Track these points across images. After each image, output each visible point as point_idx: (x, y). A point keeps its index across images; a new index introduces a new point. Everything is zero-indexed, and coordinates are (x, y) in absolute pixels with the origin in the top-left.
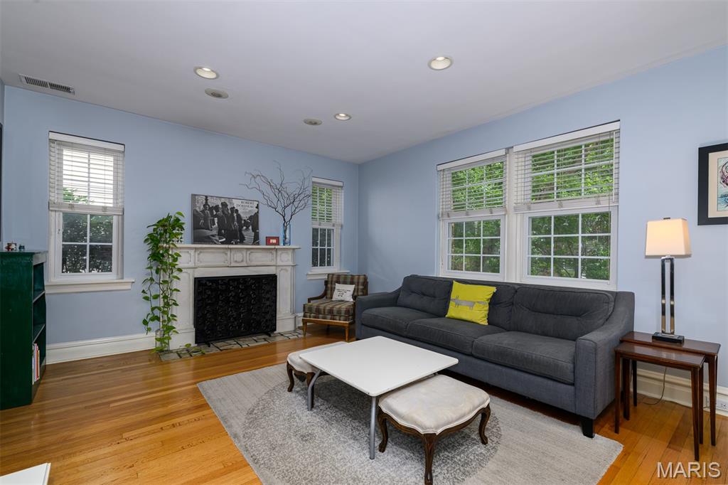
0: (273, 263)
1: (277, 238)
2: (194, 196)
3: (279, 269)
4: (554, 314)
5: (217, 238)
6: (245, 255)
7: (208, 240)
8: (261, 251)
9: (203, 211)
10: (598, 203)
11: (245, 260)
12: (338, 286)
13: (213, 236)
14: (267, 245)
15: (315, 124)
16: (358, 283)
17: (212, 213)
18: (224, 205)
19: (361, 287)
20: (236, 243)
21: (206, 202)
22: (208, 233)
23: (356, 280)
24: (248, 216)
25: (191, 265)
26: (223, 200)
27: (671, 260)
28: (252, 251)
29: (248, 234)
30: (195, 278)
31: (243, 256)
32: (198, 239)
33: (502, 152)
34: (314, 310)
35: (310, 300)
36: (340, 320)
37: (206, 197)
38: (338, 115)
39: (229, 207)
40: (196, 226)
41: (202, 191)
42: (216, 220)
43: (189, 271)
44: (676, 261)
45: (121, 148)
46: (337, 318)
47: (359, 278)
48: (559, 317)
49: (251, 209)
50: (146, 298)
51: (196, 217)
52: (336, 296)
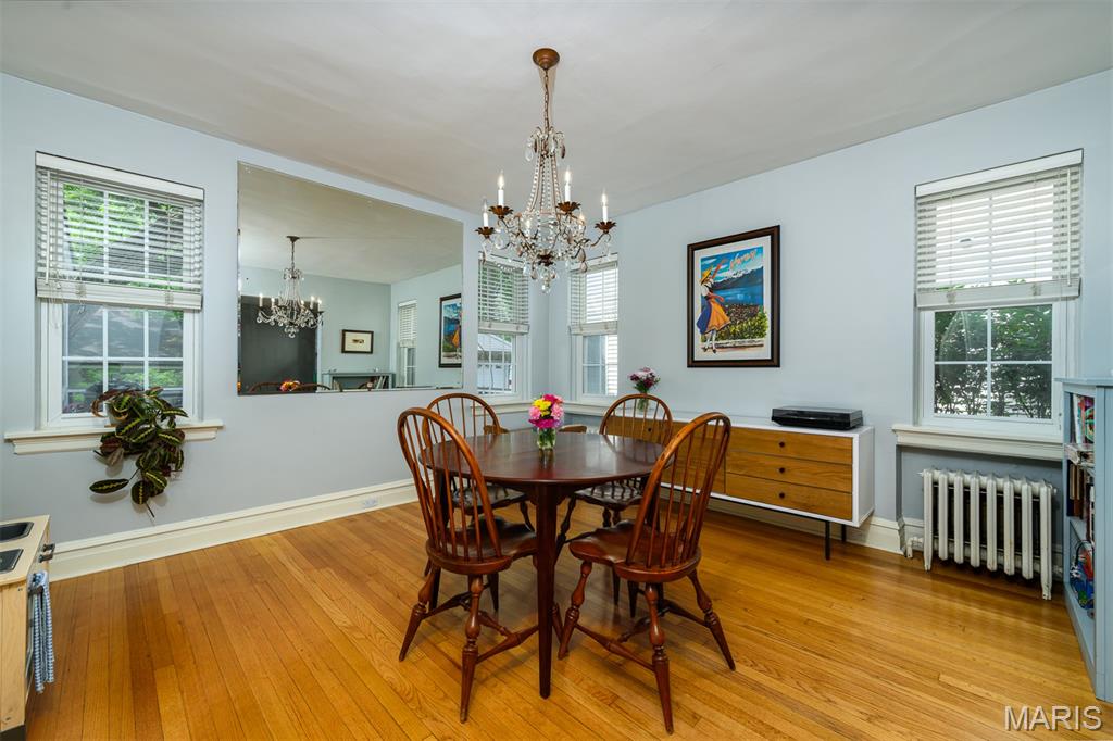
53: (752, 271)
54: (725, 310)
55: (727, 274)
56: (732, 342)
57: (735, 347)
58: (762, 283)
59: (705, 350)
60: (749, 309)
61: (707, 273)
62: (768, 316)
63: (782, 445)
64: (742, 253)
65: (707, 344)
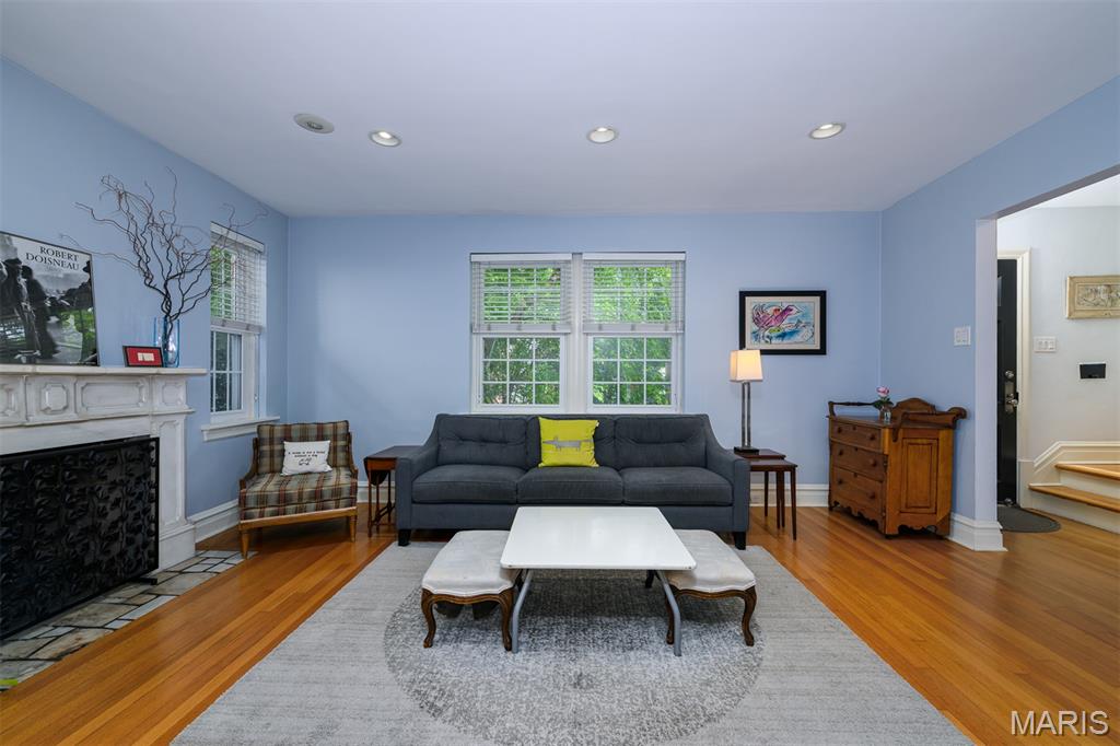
0: (144, 410)
1: (157, 351)
4: (658, 443)
6: (72, 391)
8: (112, 380)
10: (666, 329)
11: (72, 403)
12: (288, 445)
14: (128, 365)
15: (319, 128)
16: (334, 436)
19: (341, 443)
23: (328, 432)
24: (62, 289)
27: (749, 384)
28: (90, 380)
29: (68, 336)
31: (68, 397)
33: (569, 257)
34: (272, 501)
36: (337, 507)
38: (376, 133)
44: (751, 384)
46: (332, 503)
48: (665, 445)
49: (68, 271)
52: (291, 465)
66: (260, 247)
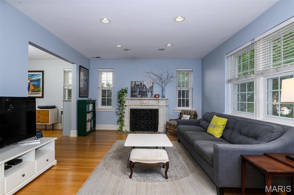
0: (158, 105)
1: (159, 95)
2: (131, 82)
3: (160, 107)
5: (138, 95)
7: (135, 96)
8: (153, 100)
9: (134, 87)
12: (184, 115)
13: (137, 95)
14: (155, 98)
16: (192, 114)
17: (137, 87)
18: (141, 84)
20: (145, 97)
21: (135, 83)
22: (136, 94)
23: (191, 113)
24: (149, 87)
25: (129, 104)
26: (141, 82)
28: (150, 100)
30: (131, 109)
31: (146, 102)
32: (132, 96)
35: (170, 120)
37: (135, 82)
39: (142, 85)
40: (132, 92)
41: (134, 80)
42: (138, 89)
43: (129, 106)
45: (112, 70)
47: (192, 112)
49: (150, 84)
50: (118, 114)
51: (132, 88)
53: (39, 79)
54: (33, 86)
55: (34, 79)
56: (34, 93)
57: (35, 94)
58: (40, 81)
59: (29, 94)
60: (38, 86)
61: (29, 78)
62: (41, 88)
63: (39, 112)
64: (37, 75)
65: (29, 93)
66: (192, 70)
